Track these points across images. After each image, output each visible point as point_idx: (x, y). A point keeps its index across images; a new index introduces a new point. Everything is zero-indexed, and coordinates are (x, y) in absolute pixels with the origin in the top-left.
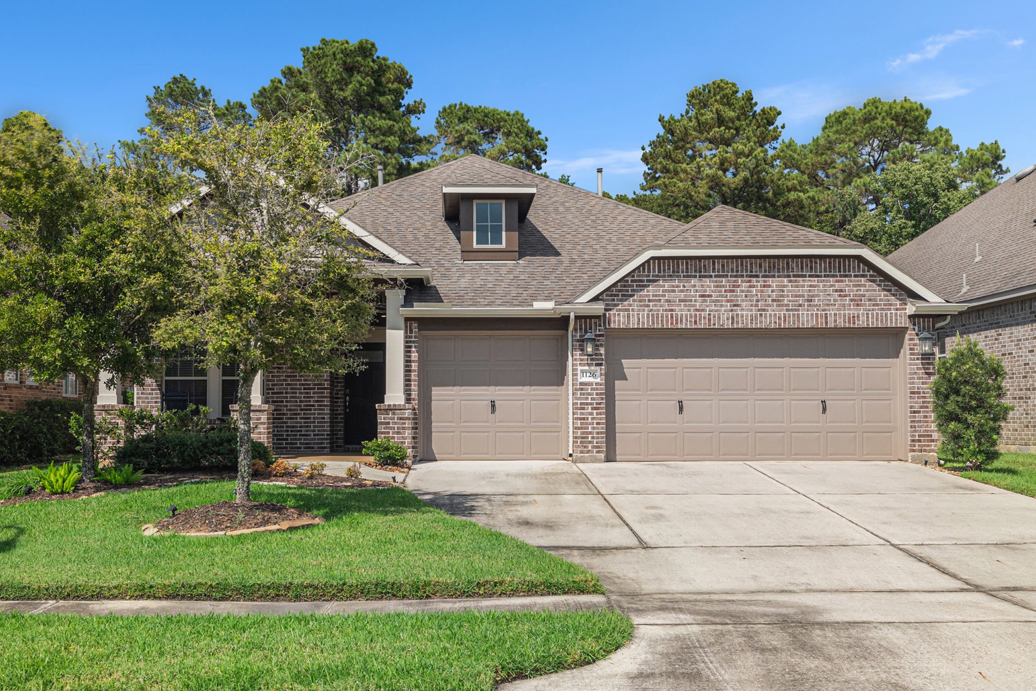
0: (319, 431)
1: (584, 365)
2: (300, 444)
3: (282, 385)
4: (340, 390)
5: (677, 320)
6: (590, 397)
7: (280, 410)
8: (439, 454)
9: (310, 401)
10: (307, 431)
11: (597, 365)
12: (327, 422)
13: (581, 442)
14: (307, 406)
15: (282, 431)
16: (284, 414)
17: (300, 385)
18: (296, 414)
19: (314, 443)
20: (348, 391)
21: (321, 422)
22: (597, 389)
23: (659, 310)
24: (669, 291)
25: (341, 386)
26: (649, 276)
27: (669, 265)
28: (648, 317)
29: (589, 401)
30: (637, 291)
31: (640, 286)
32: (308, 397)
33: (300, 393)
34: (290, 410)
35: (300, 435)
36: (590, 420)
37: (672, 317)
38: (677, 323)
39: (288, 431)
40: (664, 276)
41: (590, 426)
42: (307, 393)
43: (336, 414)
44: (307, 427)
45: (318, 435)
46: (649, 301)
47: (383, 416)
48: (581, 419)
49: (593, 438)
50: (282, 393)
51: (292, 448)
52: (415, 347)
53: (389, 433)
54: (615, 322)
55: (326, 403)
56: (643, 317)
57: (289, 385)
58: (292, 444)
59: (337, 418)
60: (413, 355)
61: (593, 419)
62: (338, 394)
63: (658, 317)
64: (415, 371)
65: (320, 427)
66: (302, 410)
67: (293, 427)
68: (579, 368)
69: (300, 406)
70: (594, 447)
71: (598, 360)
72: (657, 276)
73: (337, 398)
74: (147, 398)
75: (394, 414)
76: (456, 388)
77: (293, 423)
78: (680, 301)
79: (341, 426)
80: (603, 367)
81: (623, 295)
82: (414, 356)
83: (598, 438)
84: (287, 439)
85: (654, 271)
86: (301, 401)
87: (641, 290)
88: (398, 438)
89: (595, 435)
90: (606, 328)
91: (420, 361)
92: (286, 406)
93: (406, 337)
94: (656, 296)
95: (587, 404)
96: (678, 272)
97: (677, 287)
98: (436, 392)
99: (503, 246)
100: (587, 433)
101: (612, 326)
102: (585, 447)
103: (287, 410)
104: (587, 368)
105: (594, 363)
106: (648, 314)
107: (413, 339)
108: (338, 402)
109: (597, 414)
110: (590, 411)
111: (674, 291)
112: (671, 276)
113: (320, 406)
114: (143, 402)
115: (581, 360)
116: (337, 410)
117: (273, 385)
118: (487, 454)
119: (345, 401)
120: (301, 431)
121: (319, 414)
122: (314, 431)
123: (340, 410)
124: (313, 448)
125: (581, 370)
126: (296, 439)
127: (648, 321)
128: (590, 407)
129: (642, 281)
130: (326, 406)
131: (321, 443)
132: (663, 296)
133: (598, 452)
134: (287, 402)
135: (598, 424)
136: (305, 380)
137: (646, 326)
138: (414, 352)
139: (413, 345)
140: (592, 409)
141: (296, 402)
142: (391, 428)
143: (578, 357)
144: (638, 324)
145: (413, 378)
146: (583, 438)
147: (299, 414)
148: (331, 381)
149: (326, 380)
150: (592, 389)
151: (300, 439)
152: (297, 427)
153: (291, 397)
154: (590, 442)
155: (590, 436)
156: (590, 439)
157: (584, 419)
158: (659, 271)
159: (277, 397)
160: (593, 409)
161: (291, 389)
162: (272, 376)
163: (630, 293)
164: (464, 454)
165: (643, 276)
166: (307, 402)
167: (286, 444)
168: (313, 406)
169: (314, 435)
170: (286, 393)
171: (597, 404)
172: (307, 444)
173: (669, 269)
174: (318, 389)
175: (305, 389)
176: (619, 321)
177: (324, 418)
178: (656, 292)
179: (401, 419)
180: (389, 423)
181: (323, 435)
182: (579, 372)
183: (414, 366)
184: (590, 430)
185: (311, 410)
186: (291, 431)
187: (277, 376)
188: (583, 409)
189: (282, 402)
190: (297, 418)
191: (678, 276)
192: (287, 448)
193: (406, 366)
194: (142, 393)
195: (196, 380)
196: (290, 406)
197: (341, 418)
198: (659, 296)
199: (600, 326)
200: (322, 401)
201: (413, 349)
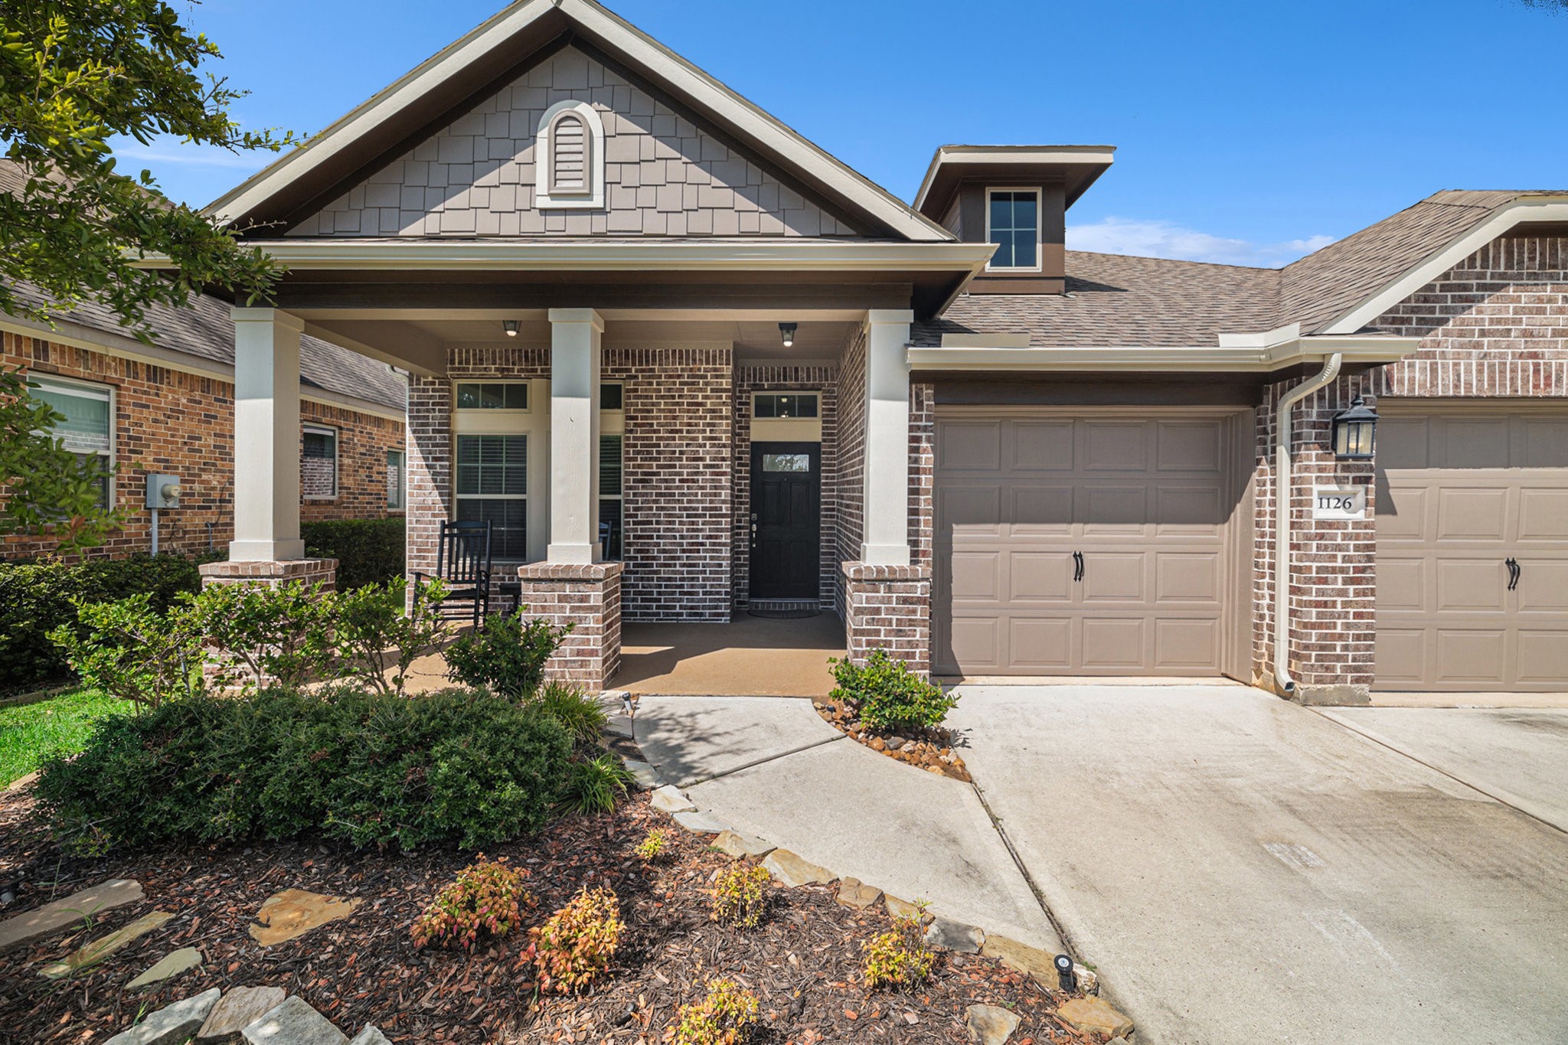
0: (712, 586)
1: (1328, 481)
2: (681, 607)
3: (651, 509)
4: (744, 515)
5: (1548, 377)
6: (1340, 554)
7: (648, 551)
8: (965, 662)
9: (697, 537)
10: (692, 586)
11: (1357, 481)
12: (725, 572)
13: (1319, 658)
14: (693, 544)
15: (650, 586)
16: (654, 558)
17: (680, 509)
18: (673, 558)
19: (704, 607)
20: (754, 516)
21: (716, 572)
22: (1357, 537)
23: (1503, 356)
24: (1530, 311)
25: (746, 509)
26: (1482, 276)
27: (1532, 251)
28: (1480, 371)
29: (1339, 563)
30: (1454, 311)
31: (1461, 299)
32: (694, 530)
33: (681, 523)
34: (664, 551)
35: (681, 593)
36: (1339, 608)
37: (1537, 371)
38: (1548, 385)
39: (660, 586)
40: (1520, 276)
41: (1339, 622)
42: (693, 523)
43: (737, 553)
44: (692, 579)
45: (711, 593)
46: (1483, 333)
47: (864, 595)
48: (1318, 604)
49: (1345, 648)
50: (651, 523)
51: (667, 614)
52: (928, 440)
53: (877, 632)
54: (1401, 382)
55: (723, 540)
56: (1468, 371)
57: (663, 508)
58: (667, 607)
59: (739, 559)
60: (924, 456)
61: (1345, 604)
62: (740, 521)
63: (1502, 372)
64: (927, 492)
65: (714, 579)
66: (684, 551)
67: (669, 579)
68: (1316, 488)
69: (681, 544)
70: (1347, 669)
71: (1359, 469)
72: (1502, 276)
73: (739, 528)
74: (425, 530)
75: (890, 590)
76: (1000, 527)
77: (668, 572)
78: (1556, 333)
79: (745, 572)
80: (1372, 486)
81: (1420, 321)
82: (927, 459)
83: (1356, 648)
84: (659, 600)
85: (1497, 264)
86: (682, 537)
87: (1464, 309)
88: (899, 645)
89: (1350, 642)
90: (1380, 397)
91: (938, 471)
92: (658, 544)
93: (913, 418)
94: (1499, 321)
95: (1334, 570)
96: (1555, 267)
97: (1550, 301)
98: (960, 533)
99: (1038, 268)
100: (1333, 637)
101: (1396, 391)
102: (1327, 669)
103: (659, 551)
104: (1334, 487)
105: (1351, 475)
106: (1480, 366)
107: (924, 423)
108: (740, 534)
109: (1357, 593)
110: (1340, 586)
111: (1541, 311)
112: (1535, 276)
113: (714, 544)
114: (419, 536)
115: (1321, 469)
116: (740, 546)
117: (635, 509)
118: (1064, 663)
119: (751, 532)
120: (682, 586)
121: (712, 558)
122: (704, 586)
123: (744, 546)
124: (702, 614)
125: (1320, 493)
126: (673, 600)
127: (1480, 381)
128: (1340, 576)
129: (1465, 288)
130: (724, 544)
131: (716, 607)
132: (1514, 322)
133: (1357, 680)
134: (658, 537)
135: (1357, 615)
136: (689, 501)
137: (1474, 392)
138: (925, 451)
139: (924, 435)
140: (1345, 582)
141: (675, 537)
142: (882, 622)
143: (1314, 463)
144: (1457, 387)
145: (922, 506)
146: (1322, 648)
147: (679, 558)
148: (733, 502)
149: (724, 502)
150: (1345, 537)
151: (681, 600)
152: (675, 579)
153: (665, 530)
154: (1339, 658)
155: (1339, 644)
156: (1338, 651)
157: (1325, 604)
158: (1509, 265)
159: (642, 530)
160: (1348, 581)
161: (666, 515)
162: (635, 495)
163: (1437, 315)
164: (1017, 662)
165: (1469, 276)
166: (692, 537)
167: (658, 607)
168: (702, 544)
169: (705, 593)
170: (658, 523)
171: (1356, 570)
172: (692, 608)
173: (1532, 259)
174: (711, 516)
175: (688, 516)
176: (1412, 380)
177: (720, 565)
178: (1500, 311)
179: (905, 601)
180: (878, 611)
181: (718, 593)
182: (1315, 498)
183: (926, 481)
184: (1339, 630)
185: (698, 551)
186: (666, 586)
187: (643, 495)
188: (1325, 581)
189: (651, 537)
190: (675, 565)
191: (1551, 277)
192: (658, 614)
193: (911, 481)
194: (417, 521)
195: (508, 500)
196: (665, 544)
197: (745, 559)
198: (1506, 321)
199: (1367, 390)
200: (717, 537)
201: (924, 445)
